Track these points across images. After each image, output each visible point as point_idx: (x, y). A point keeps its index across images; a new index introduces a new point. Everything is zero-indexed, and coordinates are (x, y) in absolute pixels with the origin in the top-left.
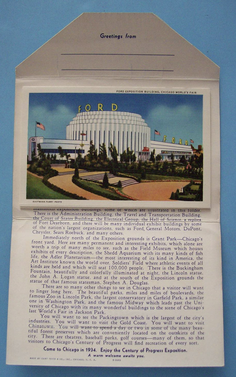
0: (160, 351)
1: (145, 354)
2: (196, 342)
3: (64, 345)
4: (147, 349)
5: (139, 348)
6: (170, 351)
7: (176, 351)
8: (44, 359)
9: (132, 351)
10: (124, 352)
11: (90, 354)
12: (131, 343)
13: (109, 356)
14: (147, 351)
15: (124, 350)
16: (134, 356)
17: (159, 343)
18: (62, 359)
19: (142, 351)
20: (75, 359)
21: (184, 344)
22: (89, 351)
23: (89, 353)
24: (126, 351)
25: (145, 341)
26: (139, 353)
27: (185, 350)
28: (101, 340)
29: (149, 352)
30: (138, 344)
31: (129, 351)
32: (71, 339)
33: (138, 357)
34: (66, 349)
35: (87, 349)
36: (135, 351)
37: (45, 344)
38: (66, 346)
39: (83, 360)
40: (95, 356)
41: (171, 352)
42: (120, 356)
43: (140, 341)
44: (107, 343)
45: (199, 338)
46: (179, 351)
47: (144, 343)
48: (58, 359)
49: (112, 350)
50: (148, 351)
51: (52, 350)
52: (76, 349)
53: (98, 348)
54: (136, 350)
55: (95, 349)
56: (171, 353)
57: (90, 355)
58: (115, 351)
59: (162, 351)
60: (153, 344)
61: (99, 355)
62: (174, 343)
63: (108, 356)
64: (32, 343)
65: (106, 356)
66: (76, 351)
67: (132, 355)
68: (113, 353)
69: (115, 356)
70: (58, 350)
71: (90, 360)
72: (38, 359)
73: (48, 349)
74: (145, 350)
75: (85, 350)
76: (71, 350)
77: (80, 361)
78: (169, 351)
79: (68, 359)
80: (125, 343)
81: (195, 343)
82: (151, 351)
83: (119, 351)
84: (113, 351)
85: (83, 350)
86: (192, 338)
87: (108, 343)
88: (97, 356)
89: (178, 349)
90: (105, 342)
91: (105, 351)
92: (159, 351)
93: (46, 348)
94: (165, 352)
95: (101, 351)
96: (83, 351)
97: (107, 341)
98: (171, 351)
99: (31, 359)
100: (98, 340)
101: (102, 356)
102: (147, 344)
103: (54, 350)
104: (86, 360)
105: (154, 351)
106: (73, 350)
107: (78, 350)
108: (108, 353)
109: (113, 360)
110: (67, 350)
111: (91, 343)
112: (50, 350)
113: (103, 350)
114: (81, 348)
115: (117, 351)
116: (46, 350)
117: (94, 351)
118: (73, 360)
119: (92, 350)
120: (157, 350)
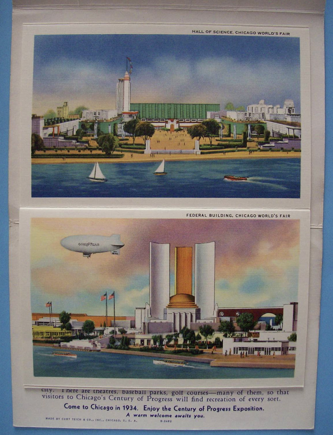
1: (204, 413)
2: (277, 398)
3: (93, 402)
4: (209, 407)
5: (197, 405)
6: (240, 409)
7: (249, 409)
8: (65, 419)
9: (187, 410)
10: (177, 410)
11: (128, 414)
12: (186, 399)
13: (156, 416)
14: (208, 410)
15: (177, 408)
16: (190, 416)
17: (226, 400)
18: (90, 420)
19: (201, 409)
20: (109, 420)
21: (260, 400)
22: (127, 410)
23: (126, 412)
24: (179, 409)
25: (205, 397)
26: (198, 412)
28: (144, 395)
29: (211, 410)
30: (195, 400)
31: (183, 410)
32: (102, 394)
33: (195, 417)
34: (96, 407)
35: (124, 407)
36: (191, 410)
37: (65, 400)
38: (95, 403)
39: (119, 420)
40: (135, 415)
41: (241, 411)
42: (170, 416)
43: (199, 397)
44: (153, 399)
45: (281, 393)
46: (253, 409)
47: (205, 399)
48: (84, 420)
49: (159, 408)
50: (209, 410)
51: (76, 408)
53: (140, 405)
54: (193, 409)
55: (135, 407)
57: (128, 415)
58: (164, 409)
59: (230, 410)
60: (217, 400)
62: (246, 399)
63: (154, 416)
64: (47, 399)
65: (152, 416)
66: (109, 410)
67: (188, 415)
68: (161, 412)
69: (163, 416)
70: (84, 407)
71: (129, 421)
72: (57, 419)
73: (70, 407)
74: (206, 408)
75: (122, 408)
76: (102, 408)
77: (115, 422)
78: (238, 409)
80: (178, 400)
81: (276, 400)
82: (214, 409)
83: (169, 409)
84: (161, 410)
85: (119, 408)
86: (272, 393)
88: (139, 416)
89: (251, 407)
90: (149, 397)
91: (150, 410)
92: (226, 410)
93: (67, 406)
94: (234, 410)
95: (144, 410)
97: (153, 396)
98: (242, 409)
100: (140, 396)
101: (145, 415)
102: (209, 400)
103: (78, 407)
104: (124, 421)
105: (218, 410)
106: (105, 407)
107: (112, 408)
108: (155, 413)
109: (161, 421)
111: (130, 399)
112: (73, 408)
113: (147, 409)
114: (116, 406)
115: (166, 409)
116: (67, 408)
117: (135, 410)
118: (105, 421)
119: (131, 408)
120: (222, 408)
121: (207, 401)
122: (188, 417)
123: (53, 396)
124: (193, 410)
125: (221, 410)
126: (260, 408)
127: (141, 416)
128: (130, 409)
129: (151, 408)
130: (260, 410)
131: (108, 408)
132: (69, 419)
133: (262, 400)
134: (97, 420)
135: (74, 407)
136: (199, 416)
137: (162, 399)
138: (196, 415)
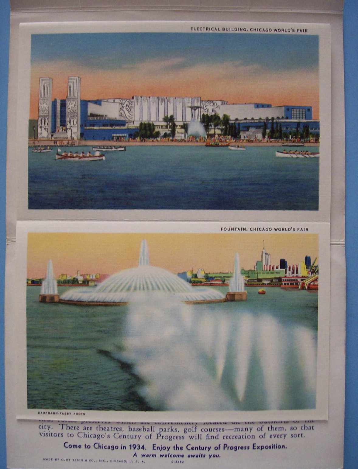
0: (246, 449)
1: (221, 452)
2: (302, 435)
3: (95, 440)
4: (225, 446)
5: (213, 443)
6: (260, 448)
7: (270, 447)
8: (64, 460)
9: (201, 448)
10: (190, 450)
11: (136, 453)
12: (200, 437)
13: (166, 456)
14: (224, 449)
15: (189, 447)
16: (204, 456)
17: (244, 437)
18: (92, 460)
19: (217, 448)
20: (114, 461)
21: (283, 436)
22: (134, 449)
23: (133, 451)
24: (192, 449)
25: (221, 434)
26: (213, 452)
27: (284, 446)
28: (153, 432)
29: (228, 449)
30: (210, 438)
31: (197, 449)
32: (106, 431)
33: (210, 456)
35: (131, 445)
36: (206, 449)
37: (65, 439)
38: (98, 441)
39: (125, 461)
40: (143, 456)
42: (183, 456)
43: (215, 434)
44: (162, 437)
45: (306, 428)
46: (274, 447)
47: (221, 437)
48: (86, 460)
49: (170, 448)
50: (226, 449)
51: (77, 447)
52: (114, 446)
53: (148, 444)
54: (208, 447)
55: (143, 446)
56: (262, 450)
57: (135, 455)
58: (175, 448)
59: (248, 448)
60: (234, 437)
61: (150, 455)
62: (267, 436)
63: (164, 456)
64: (45, 437)
65: (161, 456)
66: (113, 449)
67: (202, 455)
68: (172, 452)
69: (174, 456)
70: (86, 447)
71: (136, 461)
72: (56, 460)
73: (70, 446)
74: (222, 446)
75: (128, 447)
76: (106, 447)
77: (121, 463)
78: (258, 448)
79: (101, 461)
80: (191, 438)
81: (300, 436)
82: (232, 448)
83: (181, 448)
84: (172, 449)
86: (295, 428)
87: (164, 437)
88: (148, 456)
89: (273, 444)
90: (159, 435)
91: (159, 449)
92: (244, 448)
93: (67, 445)
94: (253, 448)
95: (153, 449)
96: (125, 448)
97: (163, 434)
98: (262, 448)
99: (45, 461)
100: (149, 433)
101: (154, 456)
102: (225, 438)
103: (80, 447)
104: (130, 461)
105: (236, 448)
106: (109, 447)
107: (117, 447)
108: (165, 452)
109: (172, 462)
110: (100, 447)
111: (137, 437)
112: (73, 447)
113: (156, 448)
114: (122, 445)
115: (177, 448)
116: (67, 447)
117: (143, 449)
118: (109, 462)
119: (138, 447)
120: (240, 447)
121: (224, 438)
122: (202, 456)
123: (52, 434)
124: (208, 450)
125: (238, 449)
126: (283, 446)
127: (150, 456)
128: (138, 449)
129: (161, 447)
130: (282, 448)
131: (113, 447)
132: (70, 460)
133: (285, 437)
134: (100, 461)
135: (75, 446)
136: (214, 456)
137: (173, 438)
138: (211, 455)
